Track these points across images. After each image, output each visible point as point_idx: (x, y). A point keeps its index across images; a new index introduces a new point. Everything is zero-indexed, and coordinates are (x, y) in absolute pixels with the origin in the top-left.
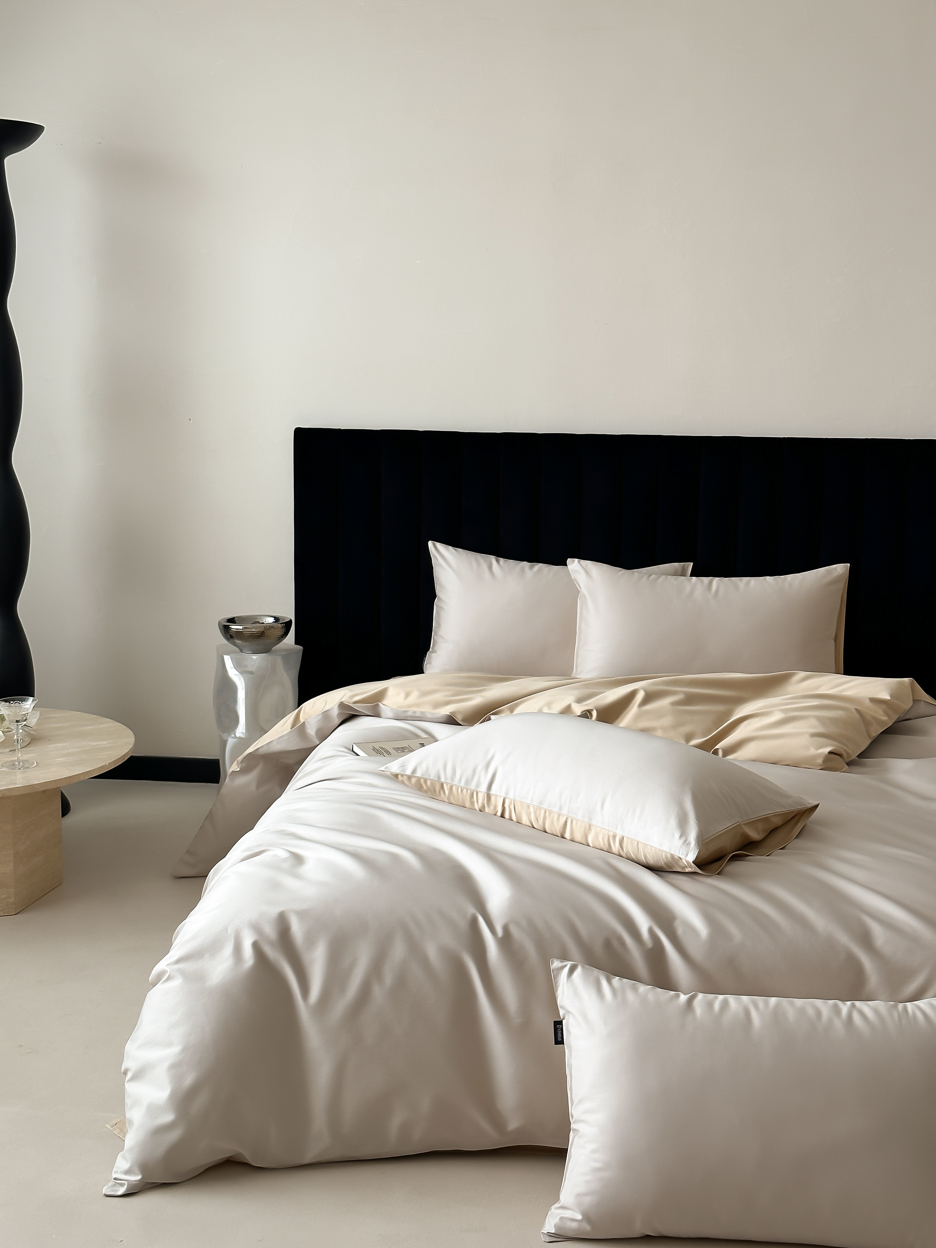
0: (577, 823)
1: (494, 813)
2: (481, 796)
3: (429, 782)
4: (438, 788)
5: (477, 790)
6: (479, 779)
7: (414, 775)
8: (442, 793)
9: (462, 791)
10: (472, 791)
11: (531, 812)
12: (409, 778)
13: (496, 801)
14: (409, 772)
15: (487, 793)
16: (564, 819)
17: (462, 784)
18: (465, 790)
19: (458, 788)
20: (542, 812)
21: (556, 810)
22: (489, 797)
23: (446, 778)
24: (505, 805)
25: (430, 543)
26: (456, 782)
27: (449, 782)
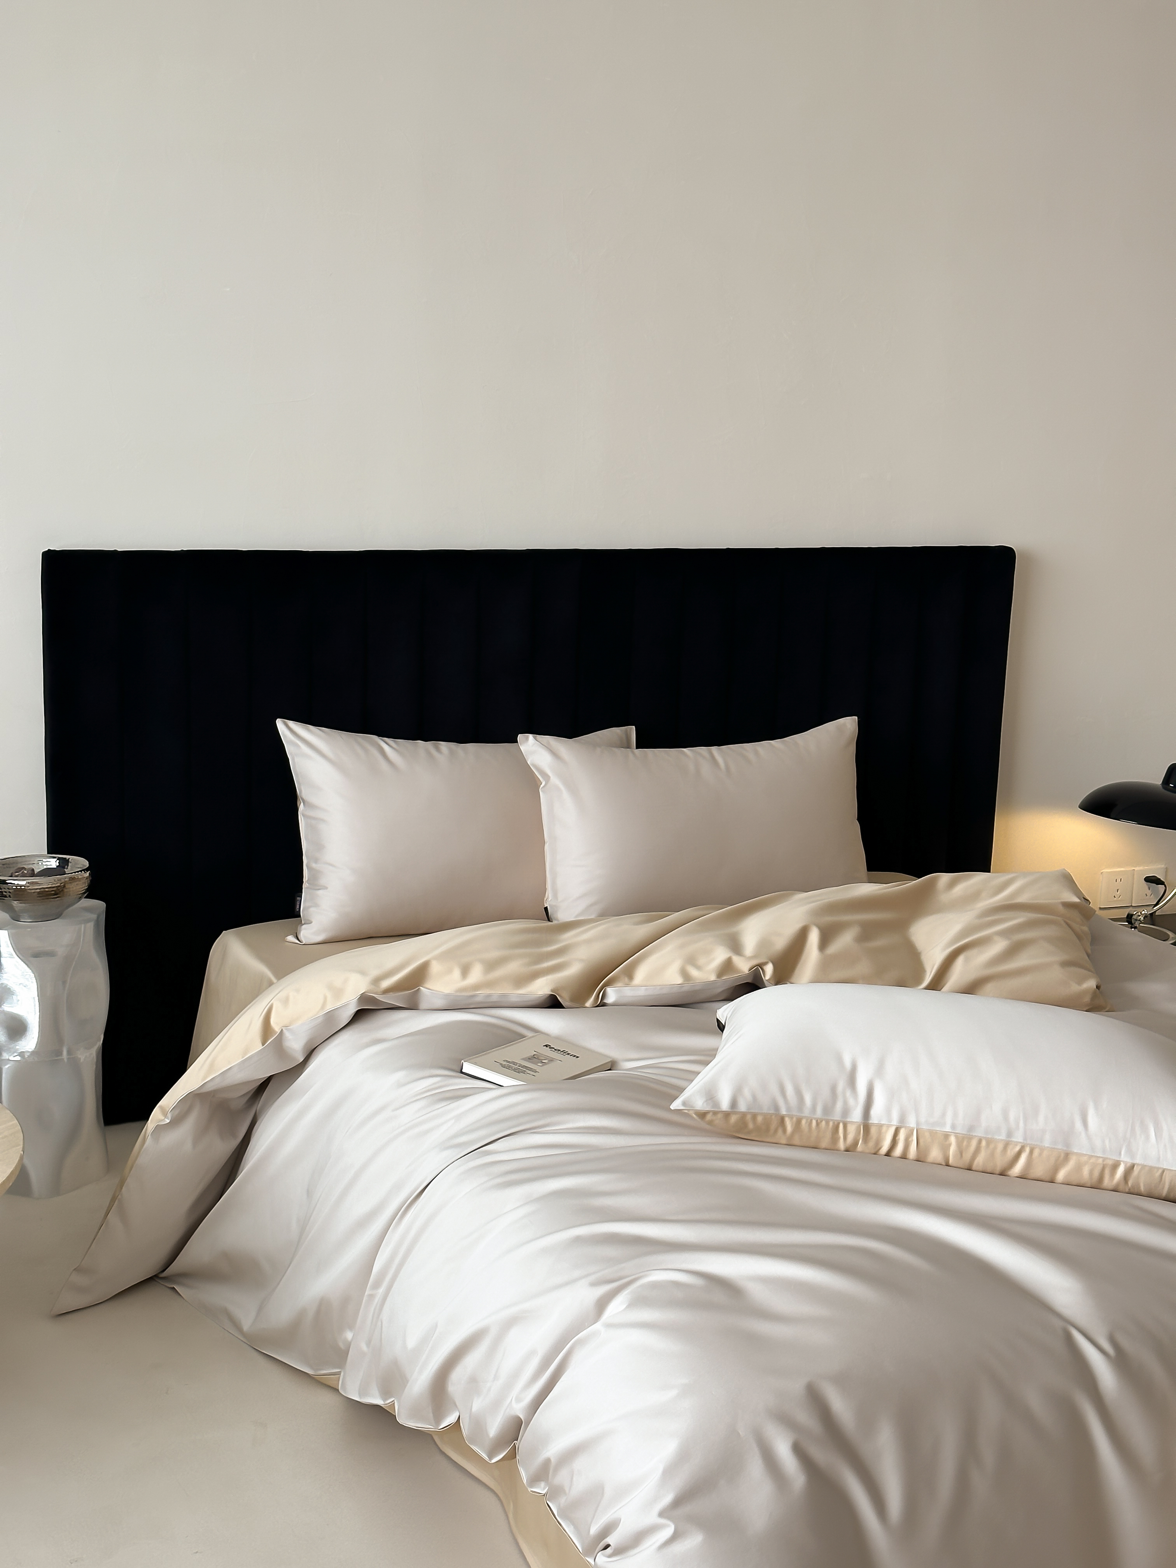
0: (1040, 1154)
1: (873, 1151)
2: (852, 1130)
3: (760, 1119)
4: (774, 1123)
5: (846, 1120)
6: (845, 1102)
7: (736, 1110)
8: (780, 1131)
9: (818, 1124)
10: (836, 1123)
11: (950, 1145)
12: (727, 1115)
13: (880, 1133)
14: (725, 1105)
15: (863, 1123)
16: (1017, 1148)
17: (819, 1113)
18: (824, 1123)
19: (811, 1120)
20: (974, 1143)
21: (1003, 1137)
22: (867, 1127)
23: (789, 1109)
24: (897, 1138)
25: (280, 723)
26: (807, 1112)
27: (795, 1113)
